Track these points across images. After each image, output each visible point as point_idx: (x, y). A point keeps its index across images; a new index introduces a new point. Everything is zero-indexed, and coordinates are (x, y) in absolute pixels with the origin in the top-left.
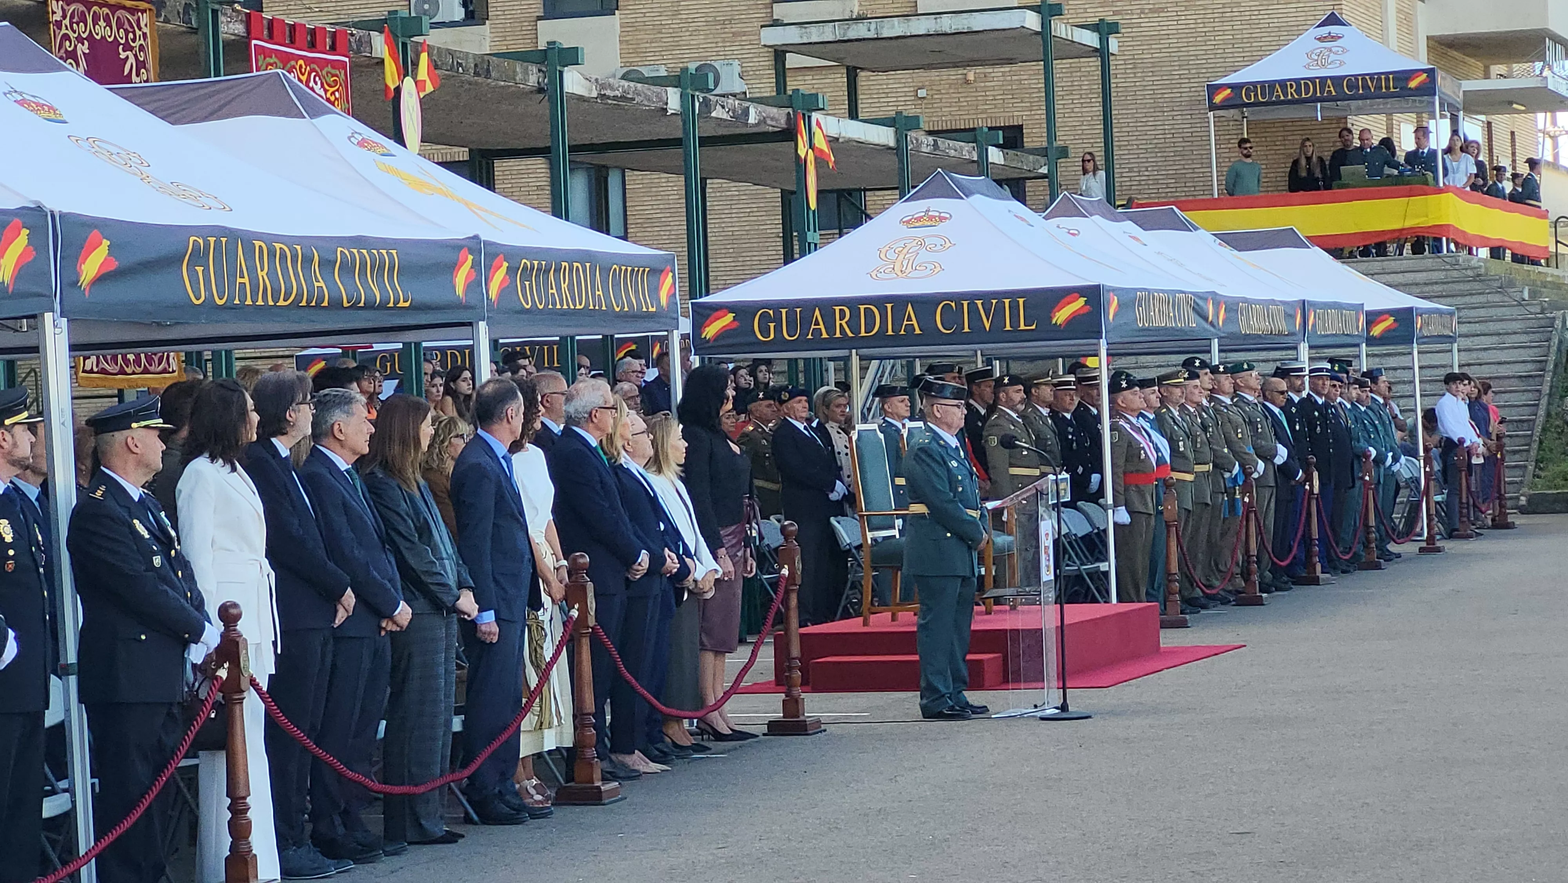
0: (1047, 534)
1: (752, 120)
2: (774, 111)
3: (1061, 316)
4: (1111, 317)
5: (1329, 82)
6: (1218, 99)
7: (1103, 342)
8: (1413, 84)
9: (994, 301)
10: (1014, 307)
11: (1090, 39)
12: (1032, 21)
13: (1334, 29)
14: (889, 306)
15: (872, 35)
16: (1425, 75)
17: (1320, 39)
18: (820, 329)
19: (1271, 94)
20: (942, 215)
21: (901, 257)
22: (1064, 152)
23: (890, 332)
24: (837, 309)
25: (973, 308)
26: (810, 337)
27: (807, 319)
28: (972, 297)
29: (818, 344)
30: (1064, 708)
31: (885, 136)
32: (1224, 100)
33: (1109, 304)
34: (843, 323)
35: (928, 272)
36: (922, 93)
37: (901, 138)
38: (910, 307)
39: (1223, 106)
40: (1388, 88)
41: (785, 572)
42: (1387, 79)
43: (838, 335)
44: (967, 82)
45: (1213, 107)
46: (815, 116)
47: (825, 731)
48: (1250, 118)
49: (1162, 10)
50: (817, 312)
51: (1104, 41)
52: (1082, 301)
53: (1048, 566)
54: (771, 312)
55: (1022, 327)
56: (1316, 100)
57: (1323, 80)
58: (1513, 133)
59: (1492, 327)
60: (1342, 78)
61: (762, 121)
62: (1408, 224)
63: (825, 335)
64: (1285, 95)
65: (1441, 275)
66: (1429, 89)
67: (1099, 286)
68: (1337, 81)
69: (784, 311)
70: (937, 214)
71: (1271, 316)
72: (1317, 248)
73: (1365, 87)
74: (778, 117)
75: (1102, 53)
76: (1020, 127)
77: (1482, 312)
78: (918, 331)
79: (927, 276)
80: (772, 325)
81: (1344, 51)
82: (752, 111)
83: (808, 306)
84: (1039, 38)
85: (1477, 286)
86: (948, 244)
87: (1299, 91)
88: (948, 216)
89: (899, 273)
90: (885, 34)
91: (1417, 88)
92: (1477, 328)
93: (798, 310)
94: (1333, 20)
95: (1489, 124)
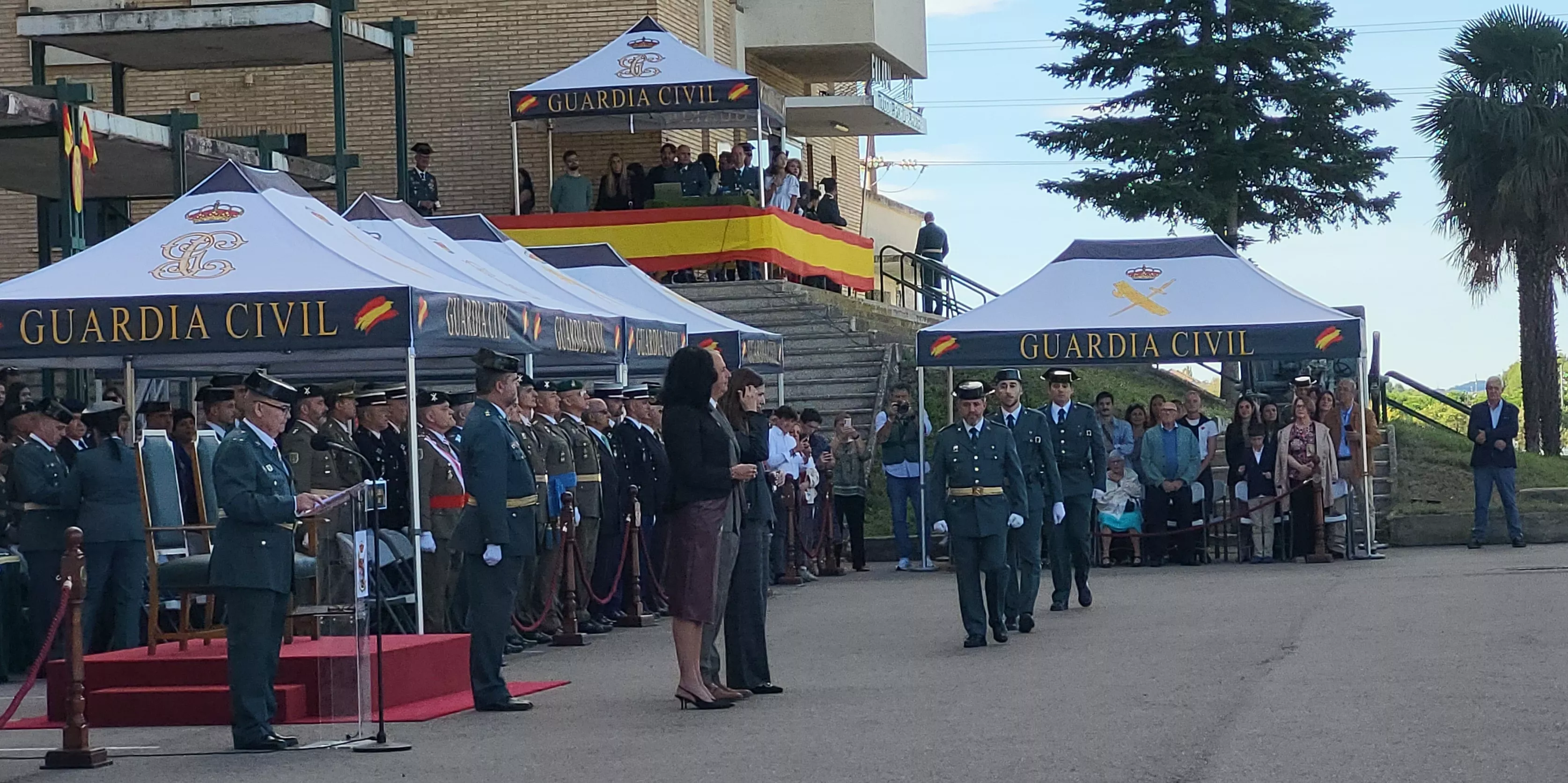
0: (362, 546)
1: (11, 110)
2: (36, 102)
3: (365, 321)
4: (420, 322)
5: (643, 91)
6: (523, 107)
7: (411, 350)
8: (734, 96)
9: (291, 304)
10: (313, 311)
11: (383, 38)
12: (320, 15)
13: (650, 35)
14: (174, 308)
15: (143, 26)
16: (746, 87)
17: (634, 45)
18: (95, 332)
19: (580, 105)
20: (233, 209)
21: (187, 254)
22: (354, 160)
23: (174, 337)
24: (115, 310)
25: (268, 313)
26: (84, 341)
27: (81, 321)
28: (266, 298)
29: (93, 349)
30: (380, 738)
31: (158, 135)
32: (528, 109)
33: (419, 308)
34: (122, 325)
35: (217, 271)
36: (195, 97)
37: (176, 137)
38: (197, 310)
39: (529, 115)
40: (706, 99)
41: (69, 584)
42: (706, 91)
43: (116, 339)
44: (245, 85)
45: (516, 117)
46: (82, 109)
47: (111, 763)
48: (556, 131)
49: (460, 11)
50: (92, 314)
51: (398, 42)
52: (388, 305)
53: (362, 581)
54: (40, 313)
55: (322, 333)
56: (627, 111)
57: (637, 88)
58: (833, 158)
59: (817, 360)
60: (659, 87)
61: (23, 113)
62: (728, 247)
63: (101, 339)
64: (596, 104)
65: (763, 303)
66: (751, 101)
67: (408, 288)
68: (652, 90)
69: (54, 312)
70: (227, 208)
71: (588, 332)
72: (633, 266)
73: (682, 98)
74: (42, 107)
75: (396, 54)
76: (304, 136)
77: (806, 344)
78: (205, 336)
79: (215, 276)
80: (41, 327)
81: (660, 58)
82: (12, 101)
83: (82, 306)
84: (328, 36)
85: (801, 315)
86: (240, 241)
87: (609, 101)
88: (239, 210)
89: (185, 272)
90: (158, 25)
91: (738, 100)
92: (801, 360)
93: (71, 311)
94: (648, 25)
95: (809, 147)
